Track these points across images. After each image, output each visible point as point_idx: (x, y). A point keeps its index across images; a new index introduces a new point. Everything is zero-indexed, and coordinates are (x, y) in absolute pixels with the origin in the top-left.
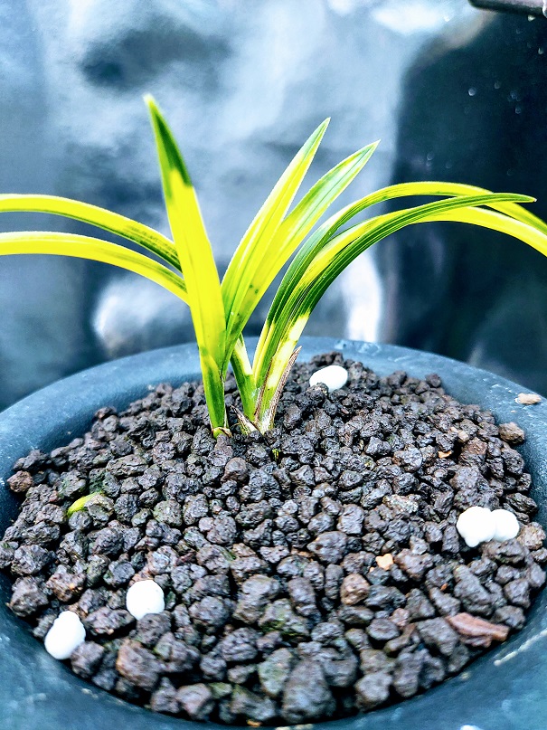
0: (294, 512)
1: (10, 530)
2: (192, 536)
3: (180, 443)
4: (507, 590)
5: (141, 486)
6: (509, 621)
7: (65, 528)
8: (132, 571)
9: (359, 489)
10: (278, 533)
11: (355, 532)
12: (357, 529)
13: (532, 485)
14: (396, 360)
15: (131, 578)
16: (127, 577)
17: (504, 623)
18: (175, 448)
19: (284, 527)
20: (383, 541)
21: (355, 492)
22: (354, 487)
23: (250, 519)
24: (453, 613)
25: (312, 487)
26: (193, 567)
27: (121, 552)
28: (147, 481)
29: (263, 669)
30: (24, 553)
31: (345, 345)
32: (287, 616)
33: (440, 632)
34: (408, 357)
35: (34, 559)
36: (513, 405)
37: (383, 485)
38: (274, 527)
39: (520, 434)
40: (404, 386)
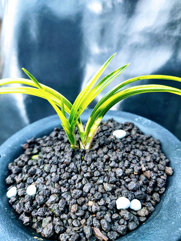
2: (48, 177)
7: (26, 163)
8: (33, 181)
10: (67, 184)
11: (86, 192)
14: (152, 129)
16: (31, 182)
18: (61, 148)
19: (70, 183)
20: (92, 197)
21: (96, 178)
22: (96, 177)
24: (97, 227)
25: (85, 173)
26: (44, 186)
27: (34, 174)
29: (45, 219)
30: (14, 168)
31: (139, 119)
34: (157, 129)
37: (106, 179)
38: (67, 182)
39: (170, 173)
40: (147, 141)
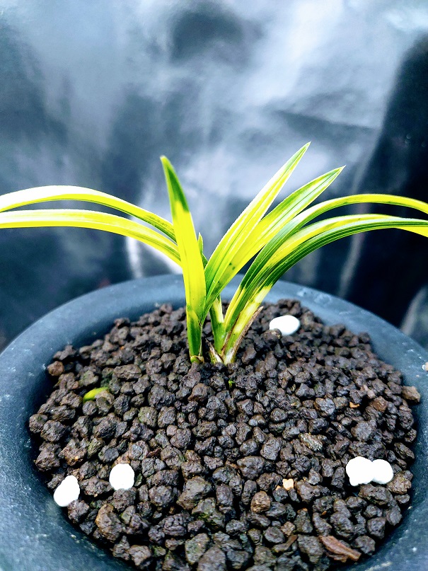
0: (232, 433)
1: (44, 407)
2: (161, 437)
3: (166, 362)
4: (369, 524)
5: (134, 391)
6: (363, 549)
7: (79, 412)
8: (117, 454)
9: (283, 425)
10: (218, 448)
11: (272, 459)
12: (273, 457)
13: (416, 439)
14: (341, 313)
15: (116, 459)
16: (113, 458)
17: (359, 550)
18: (162, 365)
19: (224, 444)
20: (289, 469)
21: (280, 426)
22: (280, 422)
23: (202, 434)
24: (325, 534)
25: (250, 417)
26: (157, 461)
27: (113, 437)
28: (139, 388)
29: (188, 544)
30: (50, 427)
31: (305, 293)
32: (211, 511)
33: (312, 547)
34: (350, 312)
35: (56, 432)
36: (420, 371)
37: (301, 424)
38: (217, 443)
39: (417, 397)
40: (341, 337)
